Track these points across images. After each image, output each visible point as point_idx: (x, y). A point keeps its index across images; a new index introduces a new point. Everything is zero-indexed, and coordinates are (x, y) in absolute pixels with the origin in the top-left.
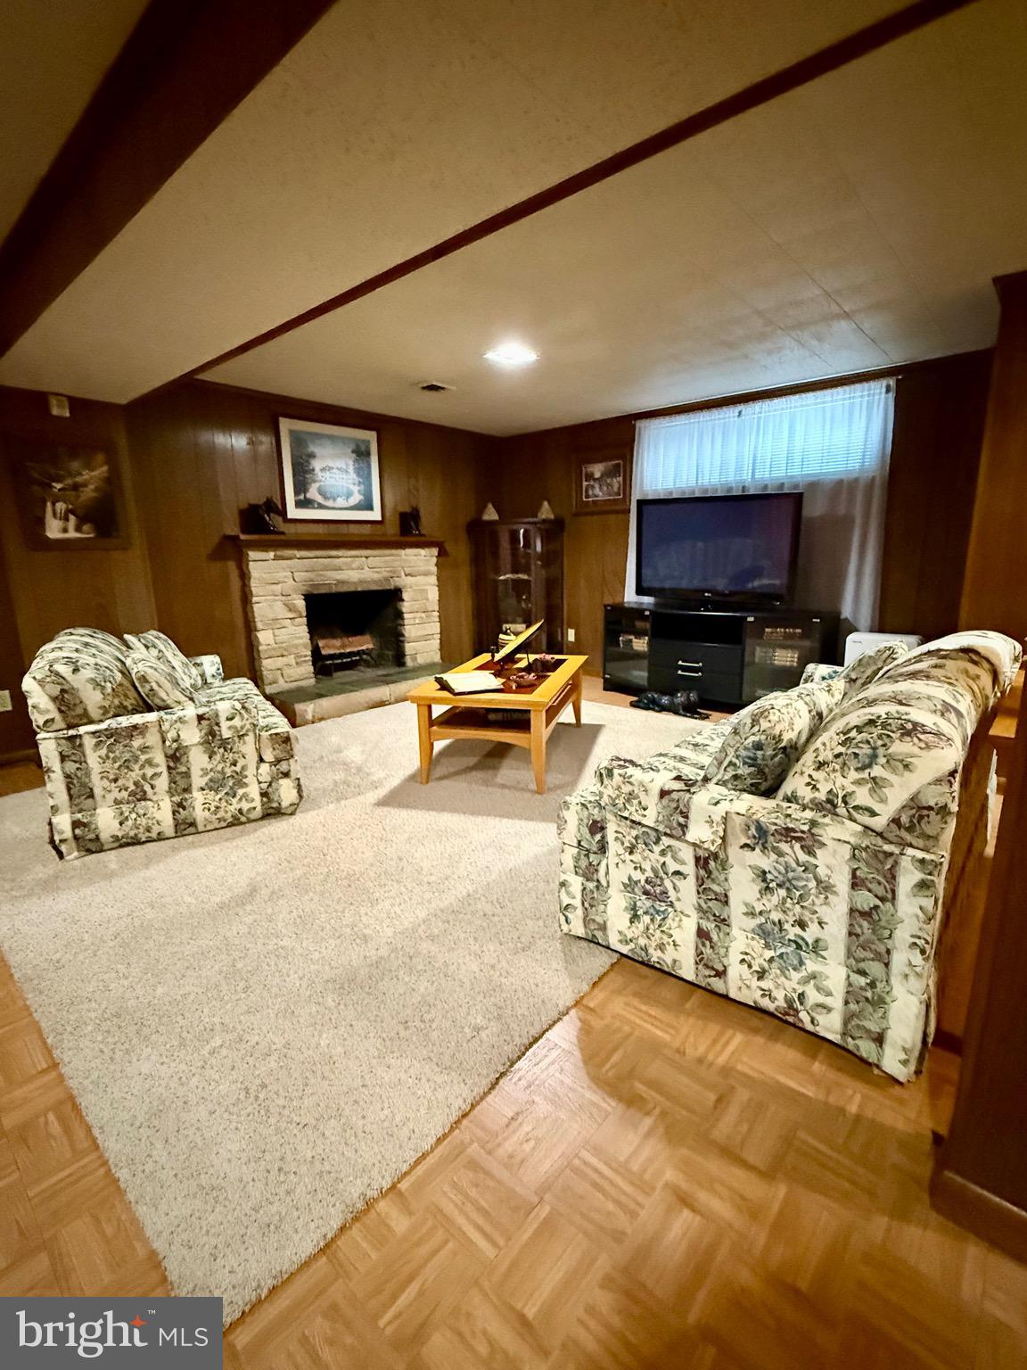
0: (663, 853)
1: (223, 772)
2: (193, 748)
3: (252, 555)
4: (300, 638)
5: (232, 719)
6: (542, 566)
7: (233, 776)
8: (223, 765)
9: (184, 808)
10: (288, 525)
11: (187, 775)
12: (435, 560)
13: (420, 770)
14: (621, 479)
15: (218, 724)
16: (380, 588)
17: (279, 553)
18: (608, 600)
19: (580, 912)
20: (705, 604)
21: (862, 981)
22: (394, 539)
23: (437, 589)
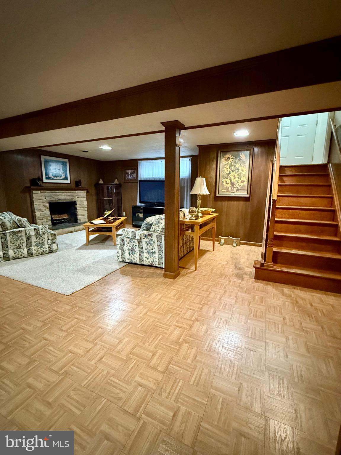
0: (133, 242)
1: (39, 242)
2: (33, 236)
3: (34, 192)
4: (48, 214)
5: (42, 229)
6: (116, 196)
7: (41, 243)
8: (39, 240)
9: (30, 250)
10: (43, 184)
11: (31, 242)
12: (86, 194)
13: (86, 243)
14: (135, 174)
15: (39, 231)
16: (70, 201)
17: (41, 191)
18: (133, 205)
19: (121, 257)
20: (155, 205)
21: (160, 256)
22: (74, 188)
23: (86, 201)
